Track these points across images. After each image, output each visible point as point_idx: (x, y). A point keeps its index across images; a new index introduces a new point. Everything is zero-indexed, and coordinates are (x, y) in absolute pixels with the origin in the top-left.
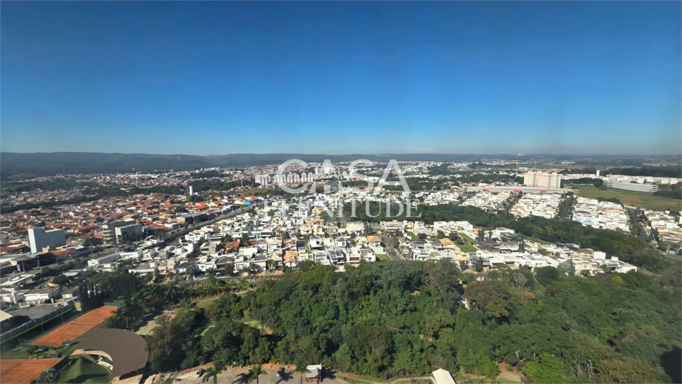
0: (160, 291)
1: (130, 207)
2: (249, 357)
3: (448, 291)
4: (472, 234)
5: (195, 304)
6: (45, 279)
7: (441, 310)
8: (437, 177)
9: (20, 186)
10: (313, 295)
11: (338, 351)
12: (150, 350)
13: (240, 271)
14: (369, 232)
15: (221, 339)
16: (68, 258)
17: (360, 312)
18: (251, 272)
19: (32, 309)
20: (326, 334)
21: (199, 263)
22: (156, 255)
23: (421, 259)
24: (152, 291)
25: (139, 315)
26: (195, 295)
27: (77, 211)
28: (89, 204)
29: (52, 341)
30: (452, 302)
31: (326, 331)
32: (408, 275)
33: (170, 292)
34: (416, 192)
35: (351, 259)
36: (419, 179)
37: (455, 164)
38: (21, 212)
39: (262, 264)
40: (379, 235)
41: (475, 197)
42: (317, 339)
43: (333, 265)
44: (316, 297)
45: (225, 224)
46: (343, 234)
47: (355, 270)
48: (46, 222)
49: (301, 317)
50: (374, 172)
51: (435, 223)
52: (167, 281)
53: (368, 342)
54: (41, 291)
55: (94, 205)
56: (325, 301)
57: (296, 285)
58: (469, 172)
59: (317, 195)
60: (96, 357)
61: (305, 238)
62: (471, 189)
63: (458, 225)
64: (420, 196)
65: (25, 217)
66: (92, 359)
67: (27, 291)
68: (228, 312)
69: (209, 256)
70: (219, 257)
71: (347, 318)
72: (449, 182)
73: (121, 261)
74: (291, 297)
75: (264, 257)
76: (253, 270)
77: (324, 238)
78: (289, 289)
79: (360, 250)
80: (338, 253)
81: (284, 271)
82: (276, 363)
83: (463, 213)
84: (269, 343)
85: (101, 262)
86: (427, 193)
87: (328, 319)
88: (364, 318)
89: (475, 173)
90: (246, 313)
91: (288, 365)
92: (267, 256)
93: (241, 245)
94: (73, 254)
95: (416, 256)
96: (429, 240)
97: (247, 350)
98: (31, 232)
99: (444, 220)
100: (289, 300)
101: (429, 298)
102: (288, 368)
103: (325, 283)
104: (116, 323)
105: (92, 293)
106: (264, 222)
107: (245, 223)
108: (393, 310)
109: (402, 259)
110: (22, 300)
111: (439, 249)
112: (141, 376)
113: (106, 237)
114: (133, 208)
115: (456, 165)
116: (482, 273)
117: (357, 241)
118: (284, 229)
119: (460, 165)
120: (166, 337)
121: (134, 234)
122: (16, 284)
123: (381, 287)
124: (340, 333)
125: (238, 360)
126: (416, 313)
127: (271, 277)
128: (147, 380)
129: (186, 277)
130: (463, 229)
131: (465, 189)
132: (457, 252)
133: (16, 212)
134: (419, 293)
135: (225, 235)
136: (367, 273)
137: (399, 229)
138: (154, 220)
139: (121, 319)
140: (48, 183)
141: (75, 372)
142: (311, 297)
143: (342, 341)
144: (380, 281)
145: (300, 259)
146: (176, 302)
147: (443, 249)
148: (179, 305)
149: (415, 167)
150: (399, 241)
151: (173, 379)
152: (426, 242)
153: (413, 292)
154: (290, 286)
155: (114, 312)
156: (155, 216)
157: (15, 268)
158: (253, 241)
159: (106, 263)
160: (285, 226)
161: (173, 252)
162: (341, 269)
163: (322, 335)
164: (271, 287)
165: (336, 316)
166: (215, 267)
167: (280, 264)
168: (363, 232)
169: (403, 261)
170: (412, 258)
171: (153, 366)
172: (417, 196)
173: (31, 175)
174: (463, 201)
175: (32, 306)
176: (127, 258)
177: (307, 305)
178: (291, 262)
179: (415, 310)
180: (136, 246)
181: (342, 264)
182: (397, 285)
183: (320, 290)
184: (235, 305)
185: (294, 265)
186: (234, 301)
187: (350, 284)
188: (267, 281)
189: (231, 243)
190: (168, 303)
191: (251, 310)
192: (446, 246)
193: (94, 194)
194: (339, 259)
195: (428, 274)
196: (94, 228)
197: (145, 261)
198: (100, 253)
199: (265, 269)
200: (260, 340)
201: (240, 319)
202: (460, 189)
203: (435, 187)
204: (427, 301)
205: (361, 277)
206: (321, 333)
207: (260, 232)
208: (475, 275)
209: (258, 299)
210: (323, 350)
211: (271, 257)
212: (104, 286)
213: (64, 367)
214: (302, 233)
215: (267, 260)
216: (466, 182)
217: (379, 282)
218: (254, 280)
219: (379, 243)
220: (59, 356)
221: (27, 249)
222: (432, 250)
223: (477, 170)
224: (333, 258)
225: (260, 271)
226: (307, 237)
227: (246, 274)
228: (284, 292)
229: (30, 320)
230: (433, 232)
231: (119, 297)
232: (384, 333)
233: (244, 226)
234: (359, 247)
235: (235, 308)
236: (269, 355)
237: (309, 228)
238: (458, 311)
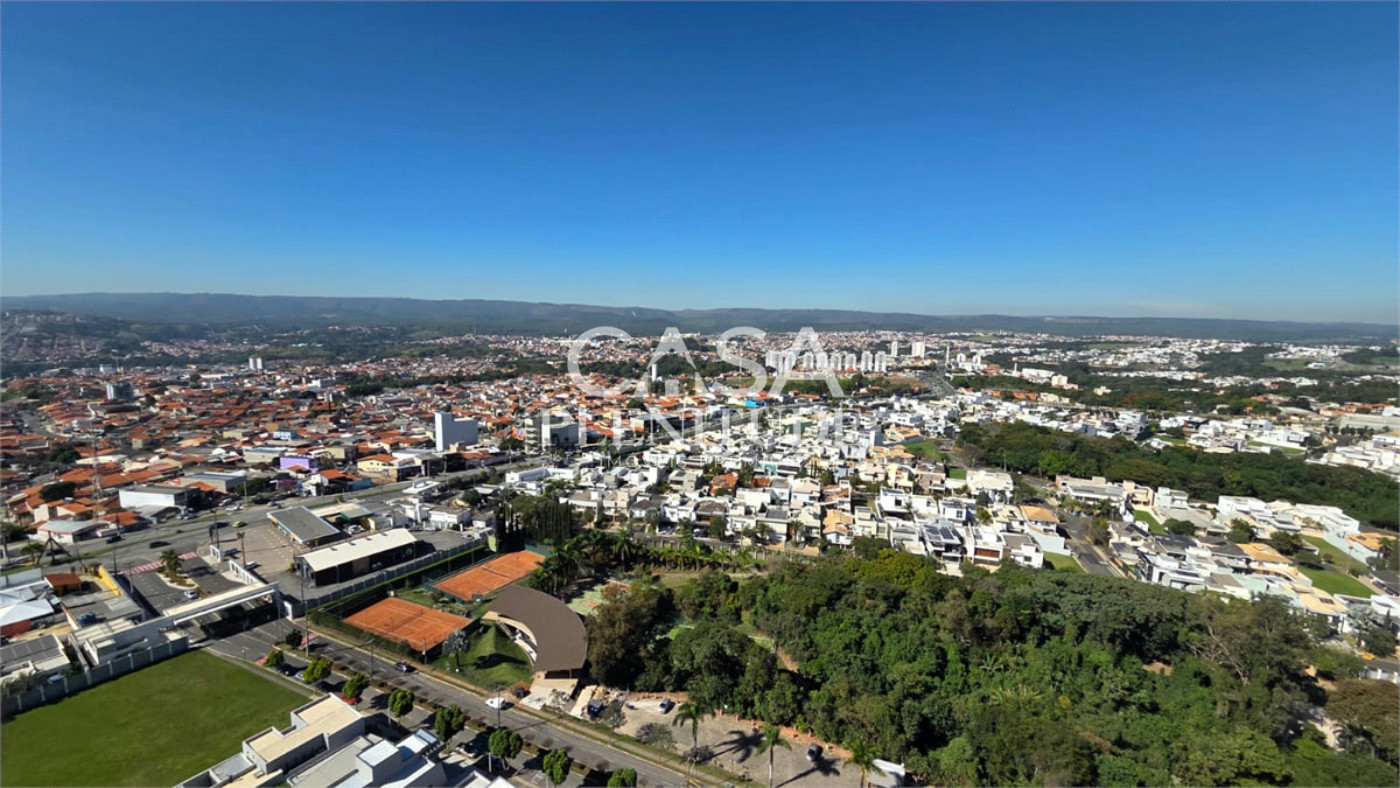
0: (606, 542)
1: (560, 392)
2: (752, 704)
3: (1270, 685)
4: (1356, 545)
5: (657, 579)
6: (454, 492)
7: (1244, 730)
8: (1229, 382)
9: (423, 349)
10: (887, 612)
11: (945, 749)
12: (590, 640)
13: (738, 533)
14: (1025, 497)
15: (708, 654)
16: (479, 465)
17: (998, 677)
18: (757, 540)
19: (437, 536)
20: (916, 704)
21: (667, 505)
22: (599, 479)
23: (1178, 586)
24: (594, 540)
25: (572, 577)
26: (659, 561)
27: (490, 392)
28: (505, 383)
29: (460, 590)
30: (1285, 718)
31: (916, 697)
32: (1140, 619)
33: (621, 548)
34: (1162, 413)
35: (977, 551)
36: (1171, 382)
37: (1292, 349)
38: (423, 387)
39: (780, 528)
40: (1051, 507)
41: (1369, 445)
42: (898, 709)
43: (934, 557)
44: (894, 619)
45: (710, 439)
46: (958, 491)
47: (989, 579)
48: (453, 407)
49: (858, 653)
50: (1037, 358)
51: (1222, 499)
52: (615, 528)
53: (1025, 751)
54: (449, 509)
55: (511, 385)
56: (915, 631)
57: (849, 584)
58: (1343, 374)
59: (898, 400)
60: (513, 629)
61: (868, 490)
62: (1351, 419)
63: (1303, 516)
64: (1175, 425)
65: (429, 395)
66: (508, 633)
67: (432, 506)
68: (714, 607)
69: (683, 496)
70: (700, 500)
71: (965, 682)
72: (1271, 397)
73: (549, 481)
74: (841, 604)
75: (783, 515)
76: (762, 536)
77: (911, 494)
78: (835, 587)
79: (1001, 535)
80: (946, 533)
81: (823, 549)
82: (805, 731)
83: (1322, 483)
84: (794, 688)
85: (522, 479)
86: (1196, 419)
87: (920, 673)
88: (1009, 693)
89: (1368, 377)
90: (746, 615)
91: (831, 745)
92: (789, 513)
93: (740, 484)
94: (487, 459)
95: (1161, 574)
96: (1203, 540)
97: (750, 689)
98: (438, 418)
99: (1254, 494)
100: (833, 610)
101: (1204, 691)
102: (830, 751)
103: (915, 592)
104: (541, 582)
105: (511, 525)
106: (783, 445)
107: (747, 442)
108: (1089, 694)
109: (1116, 575)
110: (426, 519)
111: (1237, 570)
112: (575, 681)
113: (530, 439)
114: (565, 395)
115: (1295, 352)
116: (1388, 660)
117: (995, 514)
118: (824, 464)
119: (1310, 352)
120: (617, 625)
121: (567, 439)
122: (420, 493)
123: (1058, 631)
124: (950, 710)
125: (733, 704)
126: (1157, 717)
127: (798, 556)
128: (583, 691)
129: (644, 527)
130: (1320, 527)
131: (1332, 419)
132: (1299, 586)
133: (419, 387)
134: (1168, 671)
135: (710, 461)
136: (1023, 590)
137: (1109, 500)
138: (596, 418)
139: (550, 578)
140: (454, 347)
141: (487, 646)
142: (883, 616)
143: (955, 728)
144: (1058, 617)
145: (858, 532)
146: (629, 568)
147: (1249, 571)
148: (632, 573)
149: (1159, 351)
150: (1110, 529)
151: (623, 702)
152: (1195, 545)
153: (1150, 663)
154: (838, 582)
155: (539, 563)
156: (598, 413)
157: (418, 469)
158: (763, 480)
159: (530, 481)
160: (825, 457)
161: (626, 478)
162: (953, 569)
163: (908, 702)
164: (797, 575)
165: (940, 670)
166: (694, 518)
167: (815, 534)
168: (1009, 495)
169: (1120, 579)
170: (1149, 577)
171: (594, 670)
172: (1165, 424)
173: (436, 333)
174: (1324, 450)
175: (438, 530)
176: (556, 478)
177: (874, 630)
178: (838, 534)
179: (1154, 708)
180: (571, 461)
181: (954, 559)
182: (1107, 635)
183: (902, 605)
184: (727, 596)
185: (844, 541)
186: (725, 589)
187: (976, 608)
188: (789, 563)
189: (722, 477)
190: (614, 567)
191: (756, 613)
192: (1261, 563)
193: (511, 368)
194: (949, 548)
195: (1201, 628)
196: (512, 422)
197: (583, 488)
198: (522, 464)
199: (784, 538)
200: (776, 676)
201: (735, 625)
202: (1315, 418)
203: (1225, 406)
204: (1192, 696)
205: (1005, 596)
206: (906, 698)
207: (776, 464)
208: (1364, 662)
209: (770, 594)
210: (909, 734)
211: (797, 516)
212: (527, 520)
213: (475, 634)
214: (863, 477)
215: (789, 521)
216: (1334, 400)
217: (1051, 617)
218: (762, 557)
219: (1053, 527)
220: (468, 615)
221: (431, 444)
222: (1214, 568)
223: (1374, 368)
224: (935, 541)
225: (775, 540)
226: (874, 489)
227: (747, 542)
228: (827, 593)
229: (434, 550)
230: (1216, 522)
231: (546, 541)
232: (1070, 742)
233: (746, 448)
234: (997, 527)
235: (727, 603)
236: (793, 711)
237: (879, 469)
238: (1301, 748)
